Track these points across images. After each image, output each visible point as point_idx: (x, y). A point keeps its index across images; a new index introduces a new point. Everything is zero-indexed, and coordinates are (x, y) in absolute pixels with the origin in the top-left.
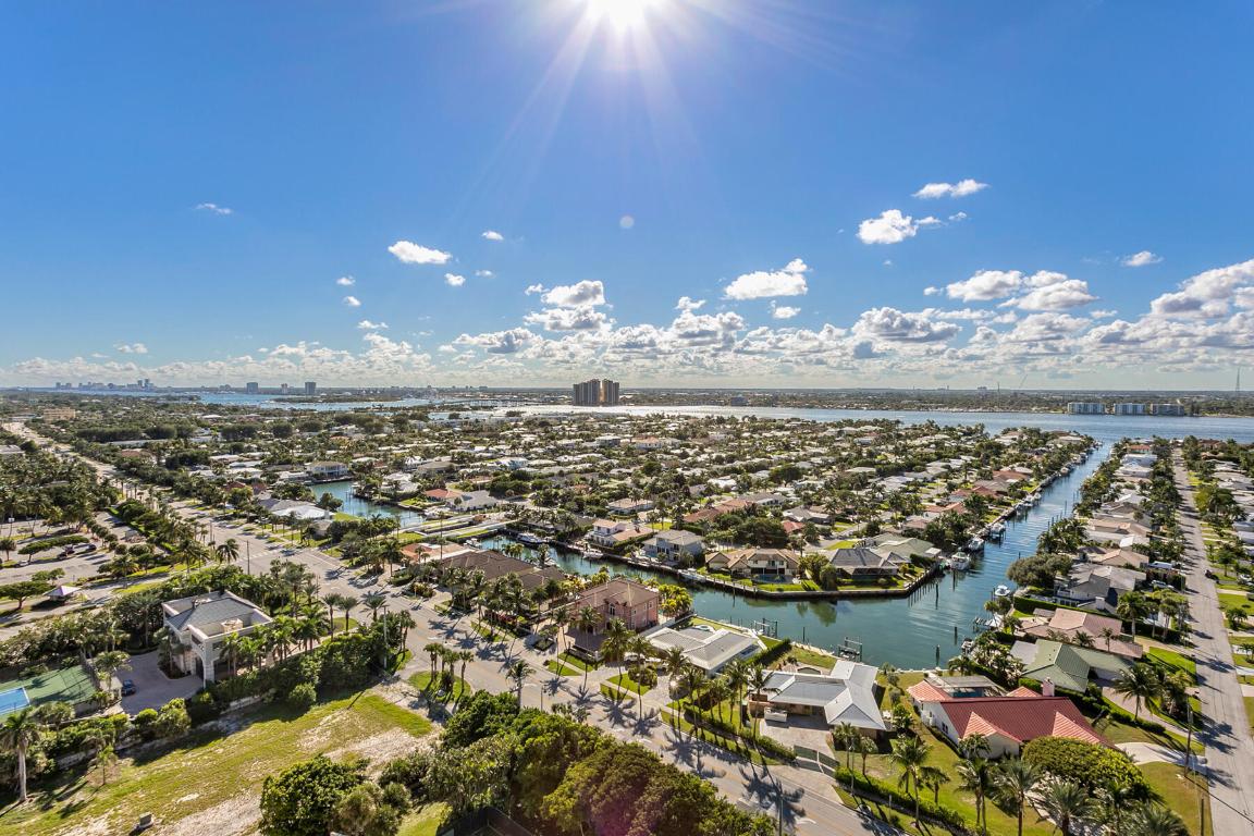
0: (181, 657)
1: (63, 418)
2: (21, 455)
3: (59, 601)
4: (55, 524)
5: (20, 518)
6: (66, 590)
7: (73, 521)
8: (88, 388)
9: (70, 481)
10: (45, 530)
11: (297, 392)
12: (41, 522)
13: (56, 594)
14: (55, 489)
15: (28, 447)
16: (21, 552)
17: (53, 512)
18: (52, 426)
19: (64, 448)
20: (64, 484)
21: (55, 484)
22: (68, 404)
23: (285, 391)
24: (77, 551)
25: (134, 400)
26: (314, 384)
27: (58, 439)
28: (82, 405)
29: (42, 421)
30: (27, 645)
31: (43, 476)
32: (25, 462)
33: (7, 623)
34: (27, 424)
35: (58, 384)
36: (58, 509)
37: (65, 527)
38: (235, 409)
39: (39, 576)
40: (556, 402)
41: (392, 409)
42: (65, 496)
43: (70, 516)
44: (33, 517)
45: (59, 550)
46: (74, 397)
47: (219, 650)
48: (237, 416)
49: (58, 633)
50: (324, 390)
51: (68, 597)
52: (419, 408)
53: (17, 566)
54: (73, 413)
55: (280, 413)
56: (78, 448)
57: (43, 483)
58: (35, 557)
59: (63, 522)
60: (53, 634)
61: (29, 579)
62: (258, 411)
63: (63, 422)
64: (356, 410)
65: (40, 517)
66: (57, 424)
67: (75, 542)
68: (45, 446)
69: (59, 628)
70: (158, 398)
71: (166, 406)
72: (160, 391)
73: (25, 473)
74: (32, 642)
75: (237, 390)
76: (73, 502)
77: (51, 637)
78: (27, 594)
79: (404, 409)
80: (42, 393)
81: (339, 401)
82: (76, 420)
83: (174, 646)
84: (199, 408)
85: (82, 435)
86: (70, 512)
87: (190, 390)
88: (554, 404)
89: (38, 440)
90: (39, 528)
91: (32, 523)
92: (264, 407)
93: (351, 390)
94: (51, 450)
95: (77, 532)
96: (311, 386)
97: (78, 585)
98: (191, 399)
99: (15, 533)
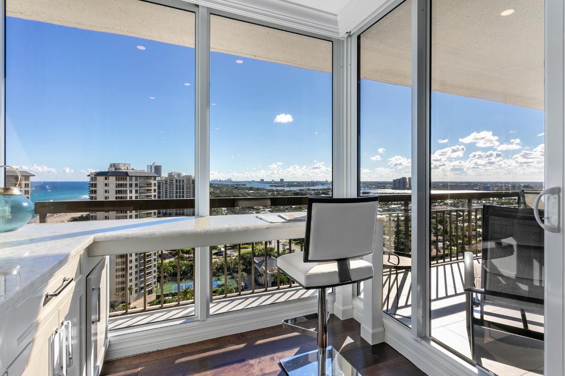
0: (260, 278)
6: (222, 249)
8: (214, 181)
11: (277, 182)
13: (219, 250)
23: (273, 182)
25: (228, 185)
26: (283, 180)
28: (214, 187)
38: (258, 189)
40: (384, 188)
41: (313, 190)
47: (273, 278)
48: (259, 191)
50: (286, 182)
52: (324, 189)
55: (272, 191)
62: (266, 190)
64: (300, 190)
70: (234, 185)
71: (237, 188)
72: (234, 182)
74: (218, 265)
75: (257, 182)
79: (318, 190)
81: (293, 186)
83: (258, 274)
84: (246, 188)
87: (243, 182)
88: (383, 188)
92: (267, 188)
93: (296, 182)
96: (282, 180)
98: (244, 185)
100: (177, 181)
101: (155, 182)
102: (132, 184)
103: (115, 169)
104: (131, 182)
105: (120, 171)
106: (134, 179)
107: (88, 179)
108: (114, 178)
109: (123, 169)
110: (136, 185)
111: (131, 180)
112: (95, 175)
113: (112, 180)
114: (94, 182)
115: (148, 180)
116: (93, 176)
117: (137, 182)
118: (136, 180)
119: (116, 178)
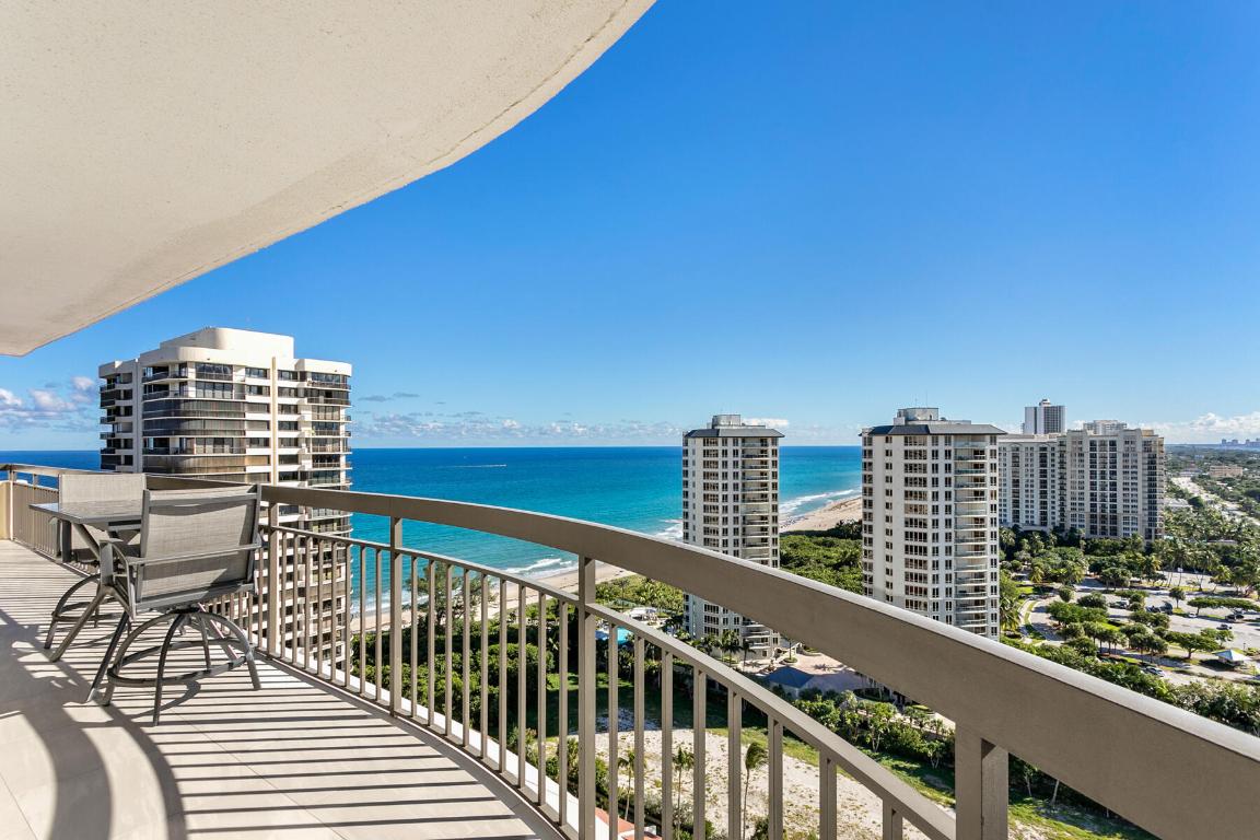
1: (1229, 476)
2: (1188, 509)
3: (1227, 665)
4: (1222, 583)
5: (1188, 569)
6: (1236, 657)
7: (1241, 584)
9: (1239, 542)
10: (1212, 587)
12: (1208, 578)
13: (1226, 656)
14: (1223, 547)
15: (1195, 502)
16: (1190, 604)
17: (1221, 570)
18: (1219, 483)
19: (1231, 506)
20: (1232, 543)
21: (1222, 542)
22: (1234, 461)
24: (1247, 617)
27: (1224, 497)
28: (1249, 463)
29: (1208, 477)
30: (1197, 699)
31: (1212, 533)
32: (1192, 516)
33: (1178, 669)
34: (1193, 480)
35: (1224, 441)
36: (1226, 569)
37: (1233, 589)
39: (1207, 632)
42: (1233, 556)
43: (1238, 578)
44: (1200, 571)
45: (1227, 612)
46: (1241, 455)
49: (1228, 699)
51: (1238, 664)
53: (1185, 615)
54: (1241, 471)
56: (1246, 508)
57: (1211, 539)
58: (1203, 611)
59: (1231, 583)
60: (1224, 699)
61: (1197, 633)
63: (1229, 479)
65: (1209, 573)
66: (1223, 481)
67: (1246, 607)
68: (1211, 502)
69: (1230, 695)
73: (1194, 527)
76: (1241, 564)
77: (1222, 700)
78: (1197, 647)
80: (1208, 449)
82: (1243, 478)
85: (1250, 494)
86: (1238, 574)
89: (1205, 497)
90: (1206, 583)
91: (1200, 576)
94: (1217, 507)
95: (1246, 597)
97: (1248, 654)
99: (1183, 585)
100: (1092, 444)
101: (993, 447)
102: (937, 451)
103: (907, 420)
104: (935, 448)
105: (917, 423)
106: (942, 440)
107: (859, 442)
108: (902, 438)
109: (921, 420)
110: (948, 454)
111: (935, 442)
112: (870, 434)
113: (898, 443)
114: (868, 448)
115: (975, 443)
116: (866, 435)
117: (948, 448)
118: (948, 442)
119: (906, 439)
